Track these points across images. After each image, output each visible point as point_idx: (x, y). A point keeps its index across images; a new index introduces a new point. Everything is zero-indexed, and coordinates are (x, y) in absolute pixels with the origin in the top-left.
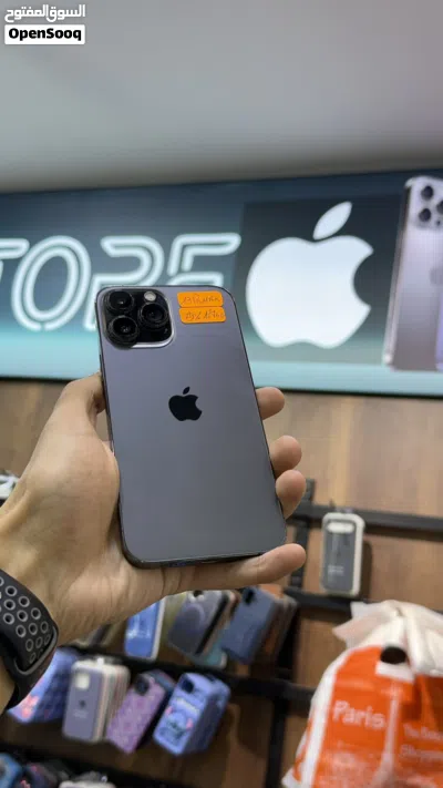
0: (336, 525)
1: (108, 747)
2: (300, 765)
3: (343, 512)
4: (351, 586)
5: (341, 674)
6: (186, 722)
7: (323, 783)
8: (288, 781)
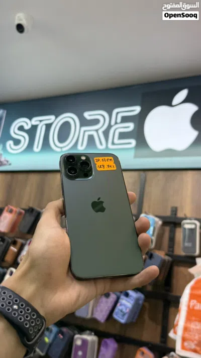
0: (188, 225)
1: (94, 320)
2: (176, 328)
3: (190, 219)
4: (195, 252)
5: (193, 288)
6: (126, 310)
7: (187, 335)
8: (171, 334)
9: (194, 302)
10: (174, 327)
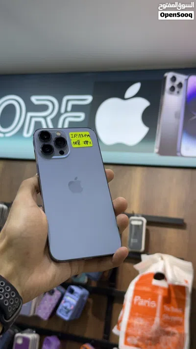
0: (135, 222)
2: (120, 324)
3: (138, 216)
4: (141, 248)
5: (137, 285)
7: (130, 331)
8: (115, 330)
9: (137, 298)
10: (118, 323)
